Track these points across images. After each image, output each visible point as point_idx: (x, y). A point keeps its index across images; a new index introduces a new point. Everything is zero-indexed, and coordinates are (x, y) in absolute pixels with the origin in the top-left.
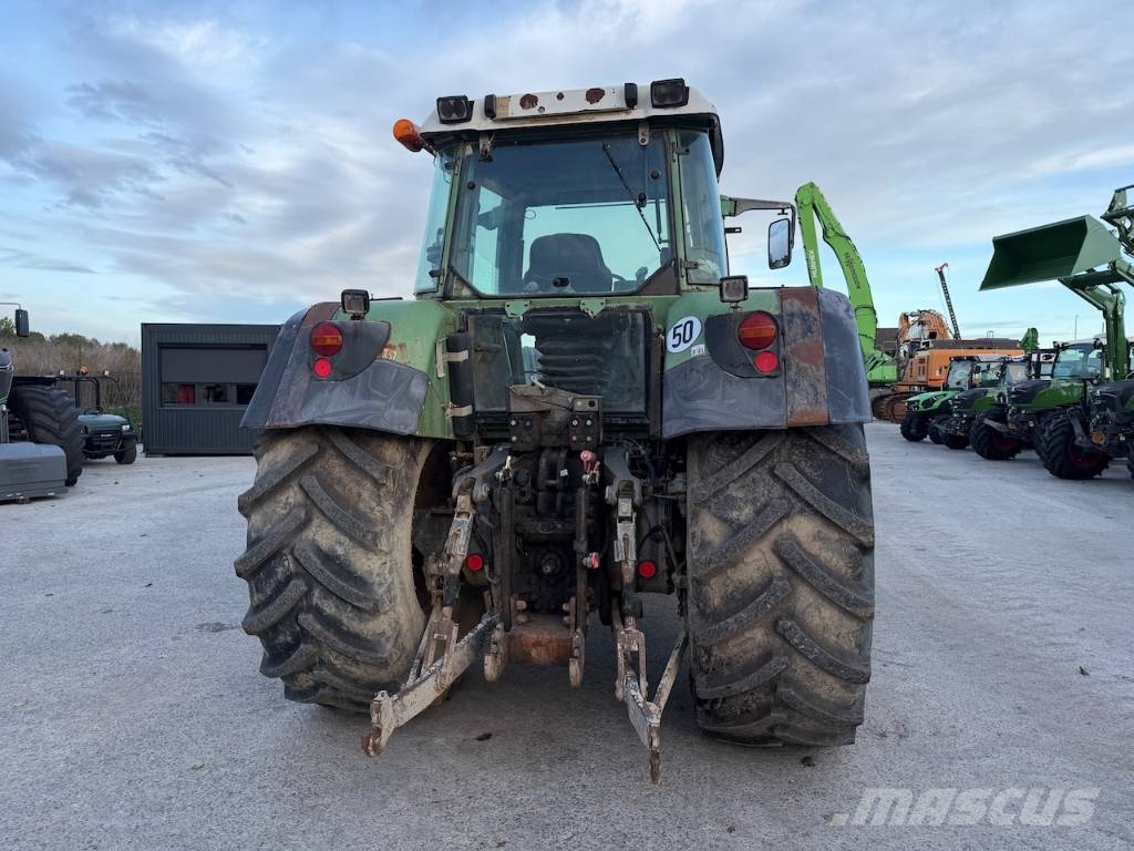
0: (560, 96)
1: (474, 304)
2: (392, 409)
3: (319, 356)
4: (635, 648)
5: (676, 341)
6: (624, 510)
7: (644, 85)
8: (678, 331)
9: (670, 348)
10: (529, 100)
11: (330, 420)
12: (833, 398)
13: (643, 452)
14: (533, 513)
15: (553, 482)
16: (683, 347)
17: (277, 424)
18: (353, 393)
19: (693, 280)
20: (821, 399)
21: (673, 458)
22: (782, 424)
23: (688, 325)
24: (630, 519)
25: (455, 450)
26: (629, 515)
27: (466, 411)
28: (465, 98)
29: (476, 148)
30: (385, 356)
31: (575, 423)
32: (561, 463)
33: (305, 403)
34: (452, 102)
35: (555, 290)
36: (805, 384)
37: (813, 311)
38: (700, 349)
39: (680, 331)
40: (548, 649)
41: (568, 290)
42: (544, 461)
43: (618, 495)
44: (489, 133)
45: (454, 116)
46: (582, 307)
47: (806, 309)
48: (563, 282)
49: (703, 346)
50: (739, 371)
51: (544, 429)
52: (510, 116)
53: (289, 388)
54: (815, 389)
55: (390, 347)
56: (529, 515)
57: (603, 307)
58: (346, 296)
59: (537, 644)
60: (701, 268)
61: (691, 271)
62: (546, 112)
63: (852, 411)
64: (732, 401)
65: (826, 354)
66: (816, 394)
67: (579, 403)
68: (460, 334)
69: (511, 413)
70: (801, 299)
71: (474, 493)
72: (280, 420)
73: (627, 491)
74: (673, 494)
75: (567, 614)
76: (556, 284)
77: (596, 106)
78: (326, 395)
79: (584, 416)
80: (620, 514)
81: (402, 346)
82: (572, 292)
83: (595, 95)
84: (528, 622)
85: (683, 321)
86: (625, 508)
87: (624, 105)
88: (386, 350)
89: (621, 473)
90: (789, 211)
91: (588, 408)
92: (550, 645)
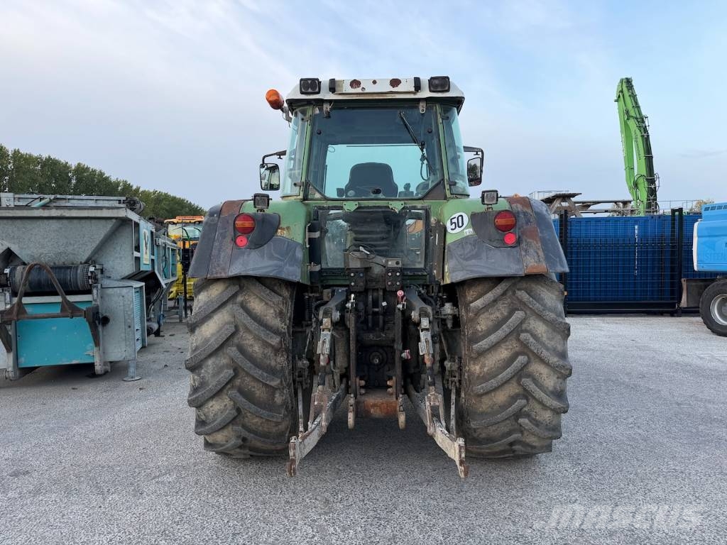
0: (374, 82)
1: (323, 203)
2: (287, 266)
3: (240, 234)
4: (437, 404)
5: (453, 226)
6: (425, 324)
7: (425, 79)
8: (453, 221)
9: (449, 230)
10: (355, 83)
11: (251, 273)
12: (547, 258)
13: (423, 292)
14: (365, 328)
15: (376, 310)
16: (458, 230)
17: (215, 275)
18: (262, 256)
19: (454, 192)
20: (541, 260)
21: (440, 294)
22: (522, 273)
23: (460, 218)
24: (427, 330)
25: (307, 292)
26: (428, 327)
27: (317, 268)
28: (318, 80)
29: (321, 110)
30: (279, 234)
31: (390, 274)
32: (381, 298)
33: (231, 262)
34: (309, 82)
35: (373, 196)
36: (531, 251)
37: (529, 211)
38: (469, 231)
39: (455, 220)
40: (380, 408)
41: (381, 196)
42: (370, 297)
43: (420, 315)
44: (330, 101)
45: (310, 90)
46: (391, 207)
47: (525, 210)
48: (377, 192)
49: (471, 230)
50: (495, 244)
51: (368, 278)
52: (344, 92)
53: (219, 254)
54: (537, 253)
55: (282, 229)
56: (363, 330)
57: (403, 206)
58: (257, 198)
59: (374, 405)
60: (457, 185)
61: (452, 187)
62: (365, 91)
63: (559, 266)
64: (493, 261)
65: (540, 235)
66: (539, 256)
67: (390, 263)
68: (315, 221)
69: (350, 269)
70: (521, 204)
71: (333, 317)
72: (217, 273)
73: (423, 314)
74: (445, 315)
75: (390, 387)
76: (374, 193)
77: (396, 89)
78: (245, 257)
79: (394, 270)
80: (423, 327)
81: (288, 228)
82: (384, 197)
83: (395, 82)
84: (366, 393)
85: (457, 215)
86: (425, 323)
87: (413, 89)
88: (279, 231)
89: (418, 304)
90: (480, 153)
91: (396, 266)
92: (382, 406)
